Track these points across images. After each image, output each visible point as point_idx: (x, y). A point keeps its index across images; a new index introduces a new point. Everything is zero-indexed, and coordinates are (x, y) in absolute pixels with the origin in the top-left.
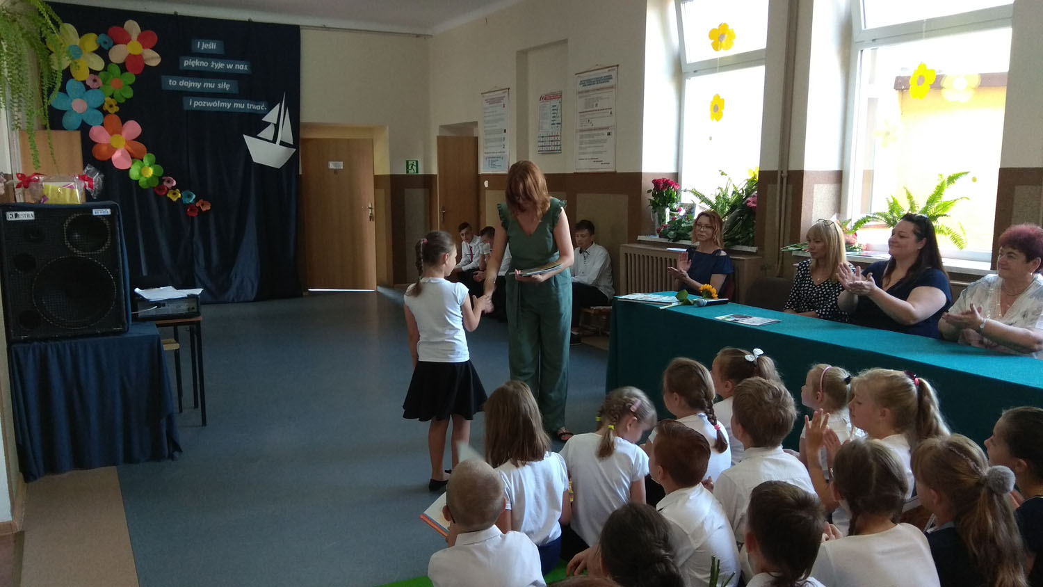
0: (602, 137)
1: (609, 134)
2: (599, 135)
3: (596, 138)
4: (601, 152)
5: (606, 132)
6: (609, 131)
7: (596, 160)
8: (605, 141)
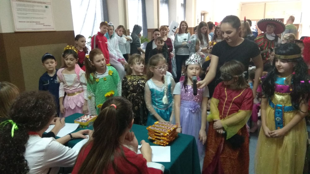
0: (41, 8)
1: (46, 7)
2: (38, 6)
3: (35, 8)
4: (42, 18)
5: (44, 5)
6: (46, 5)
7: (37, 23)
8: (44, 11)
